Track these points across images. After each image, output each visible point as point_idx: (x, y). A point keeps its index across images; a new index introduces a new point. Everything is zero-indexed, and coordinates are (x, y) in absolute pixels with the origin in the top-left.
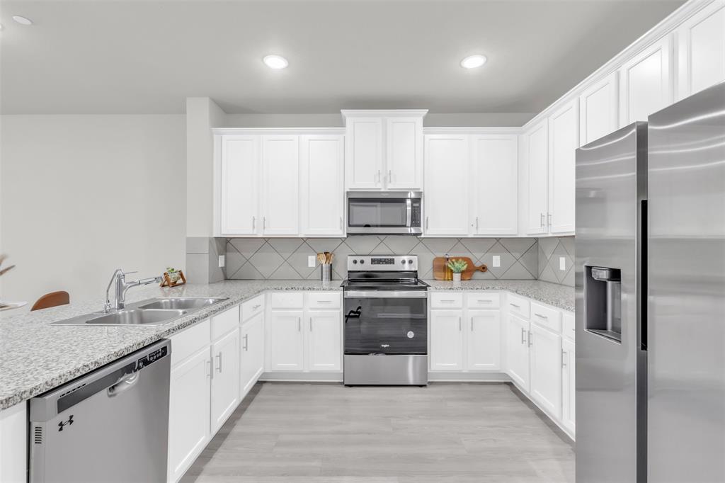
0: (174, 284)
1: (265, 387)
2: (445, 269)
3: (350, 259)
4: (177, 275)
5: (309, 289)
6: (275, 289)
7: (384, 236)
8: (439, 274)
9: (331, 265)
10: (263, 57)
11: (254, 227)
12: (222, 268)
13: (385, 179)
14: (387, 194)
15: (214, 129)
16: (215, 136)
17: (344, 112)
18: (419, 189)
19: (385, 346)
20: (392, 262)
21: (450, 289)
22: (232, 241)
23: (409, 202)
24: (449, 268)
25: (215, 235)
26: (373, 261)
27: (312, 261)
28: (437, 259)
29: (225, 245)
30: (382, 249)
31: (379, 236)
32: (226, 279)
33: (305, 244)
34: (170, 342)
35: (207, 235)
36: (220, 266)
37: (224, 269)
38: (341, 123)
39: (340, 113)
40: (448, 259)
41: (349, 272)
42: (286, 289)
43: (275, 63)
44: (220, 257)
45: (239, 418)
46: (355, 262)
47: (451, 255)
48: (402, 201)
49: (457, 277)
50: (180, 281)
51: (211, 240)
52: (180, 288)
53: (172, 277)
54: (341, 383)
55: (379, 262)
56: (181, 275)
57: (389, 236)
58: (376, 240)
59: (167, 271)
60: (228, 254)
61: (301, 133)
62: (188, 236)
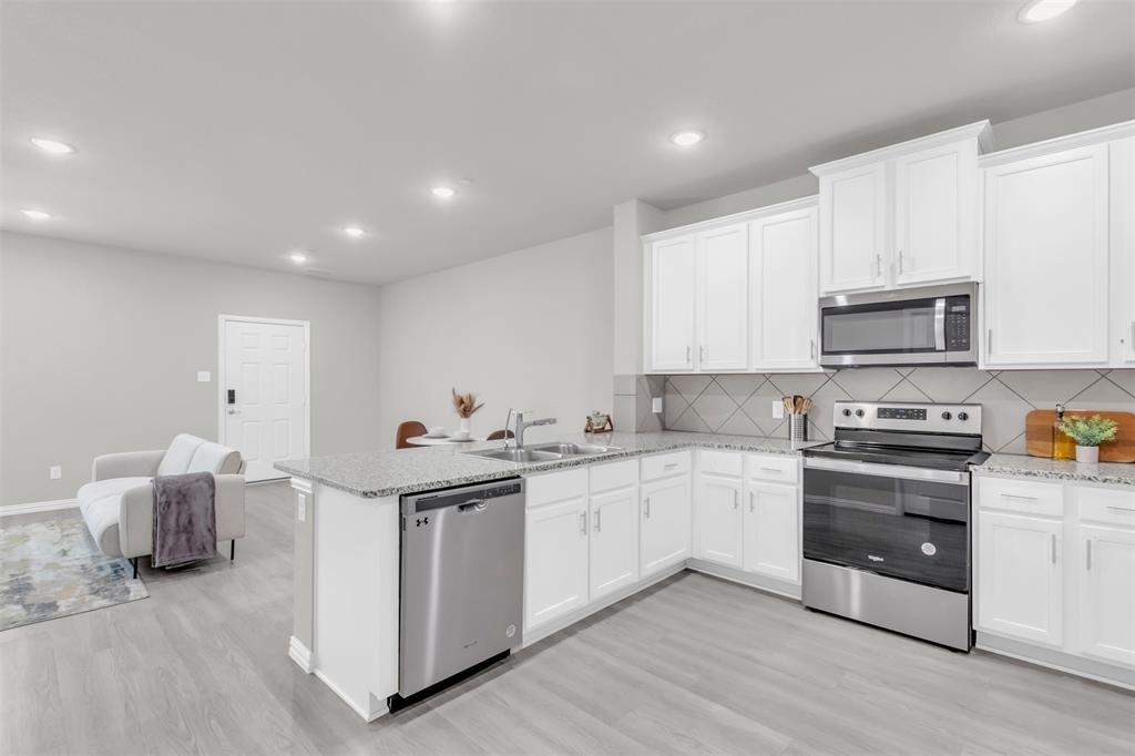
0: (602, 430)
1: (691, 577)
2: (1055, 435)
3: (839, 407)
4: (604, 420)
5: (751, 449)
6: (705, 445)
7: (911, 369)
8: (1040, 444)
9: (805, 416)
10: (671, 136)
11: (688, 360)
12: (658, 414)
13: (893, 268)
14: (896, 295)
15: (643, 237)
16: (645, 246)
17: (814, 170)
18: (969, 277)
19: (876, 559)
20: (921, 415)
21: (1027, 474)
22: (671, 379)
23: (940, 305)
24: (1063, 433)
25: (646, 373)
26: (882, 413)
27: (778, 409)
28: (1035, 415)
29: (662, 384)
30: (906, 391)
31: (899, 369)
32: (665, 429)
33: (767, 384)
34: (524, 481)
35: (633, 372)
36: (654, 411)
37: (661, 417)
38: (813, 188)
39: (809, 172)
40: (1061, 415)
41: (837, 428)
42: (719, 447)
43: (687, 140)
44: (654, 400)
45: (639, 600)
46: (847, 413)
47: (1070, 407)
48: (929, 303)
49: (1086, 454)
50: (608, 427)
51: (639, 378)
52: (608, 436)
53: (597, 423)
54: (800, 602)
55: (894, 414)
56: (609, 420)
57: (918, 369)
58: (892, 376)
59: (590, 415)
60: (668, 397)
61: (750, 218)
62: (616, 373)
